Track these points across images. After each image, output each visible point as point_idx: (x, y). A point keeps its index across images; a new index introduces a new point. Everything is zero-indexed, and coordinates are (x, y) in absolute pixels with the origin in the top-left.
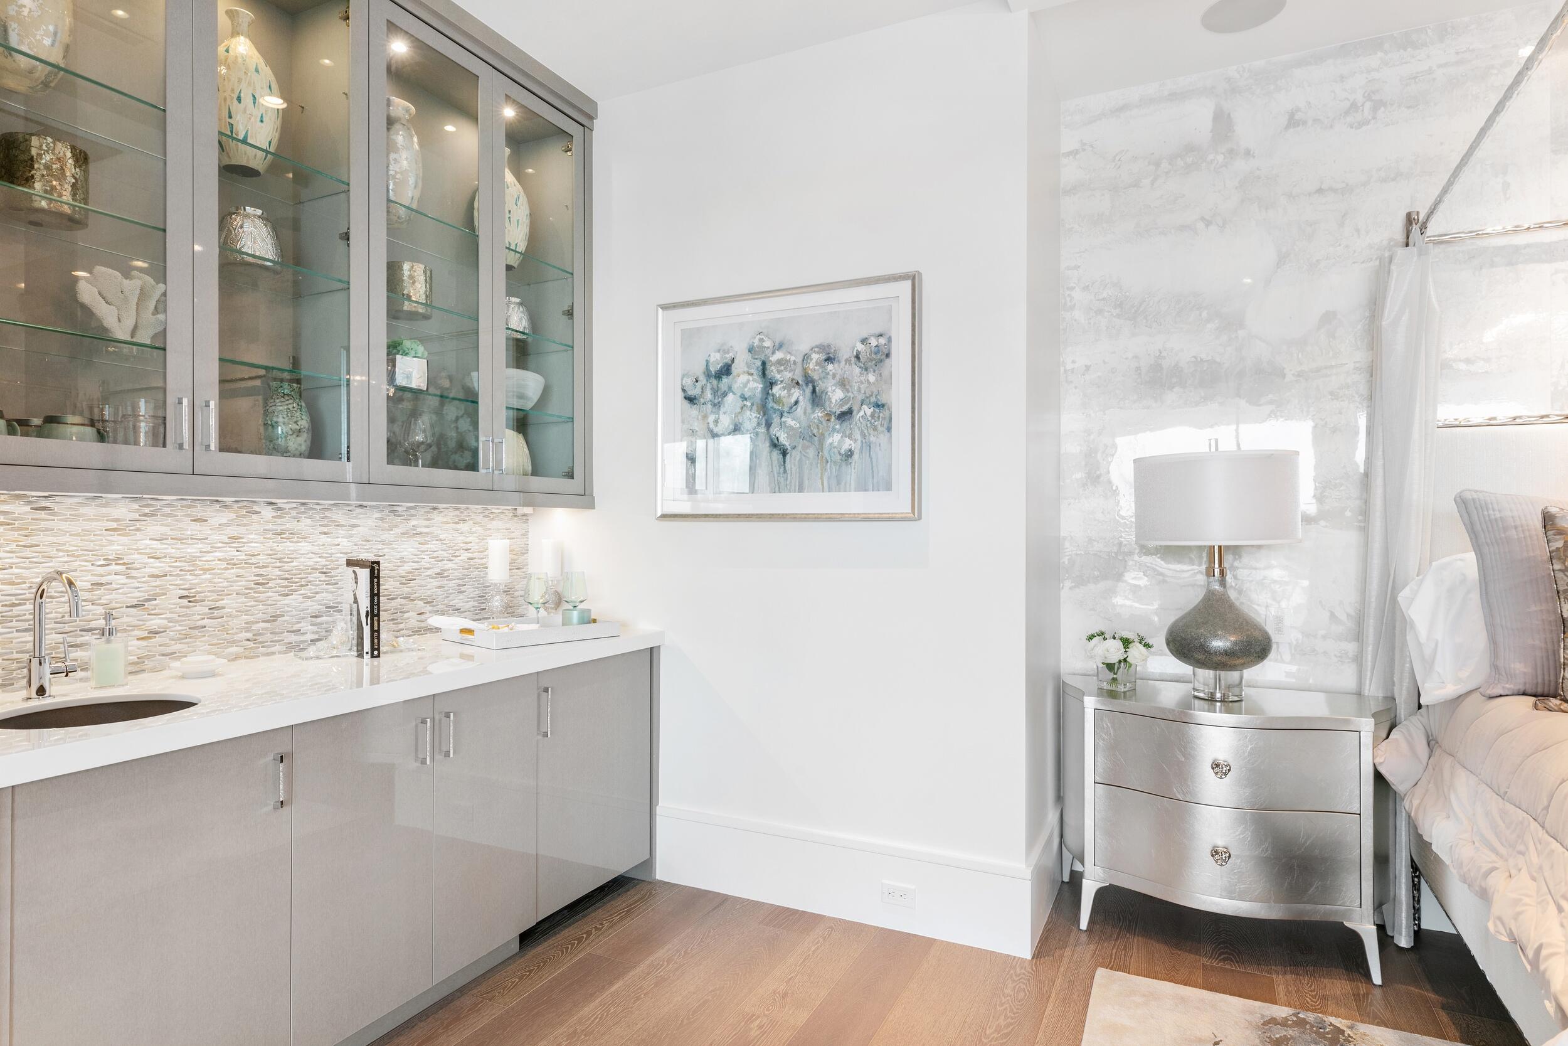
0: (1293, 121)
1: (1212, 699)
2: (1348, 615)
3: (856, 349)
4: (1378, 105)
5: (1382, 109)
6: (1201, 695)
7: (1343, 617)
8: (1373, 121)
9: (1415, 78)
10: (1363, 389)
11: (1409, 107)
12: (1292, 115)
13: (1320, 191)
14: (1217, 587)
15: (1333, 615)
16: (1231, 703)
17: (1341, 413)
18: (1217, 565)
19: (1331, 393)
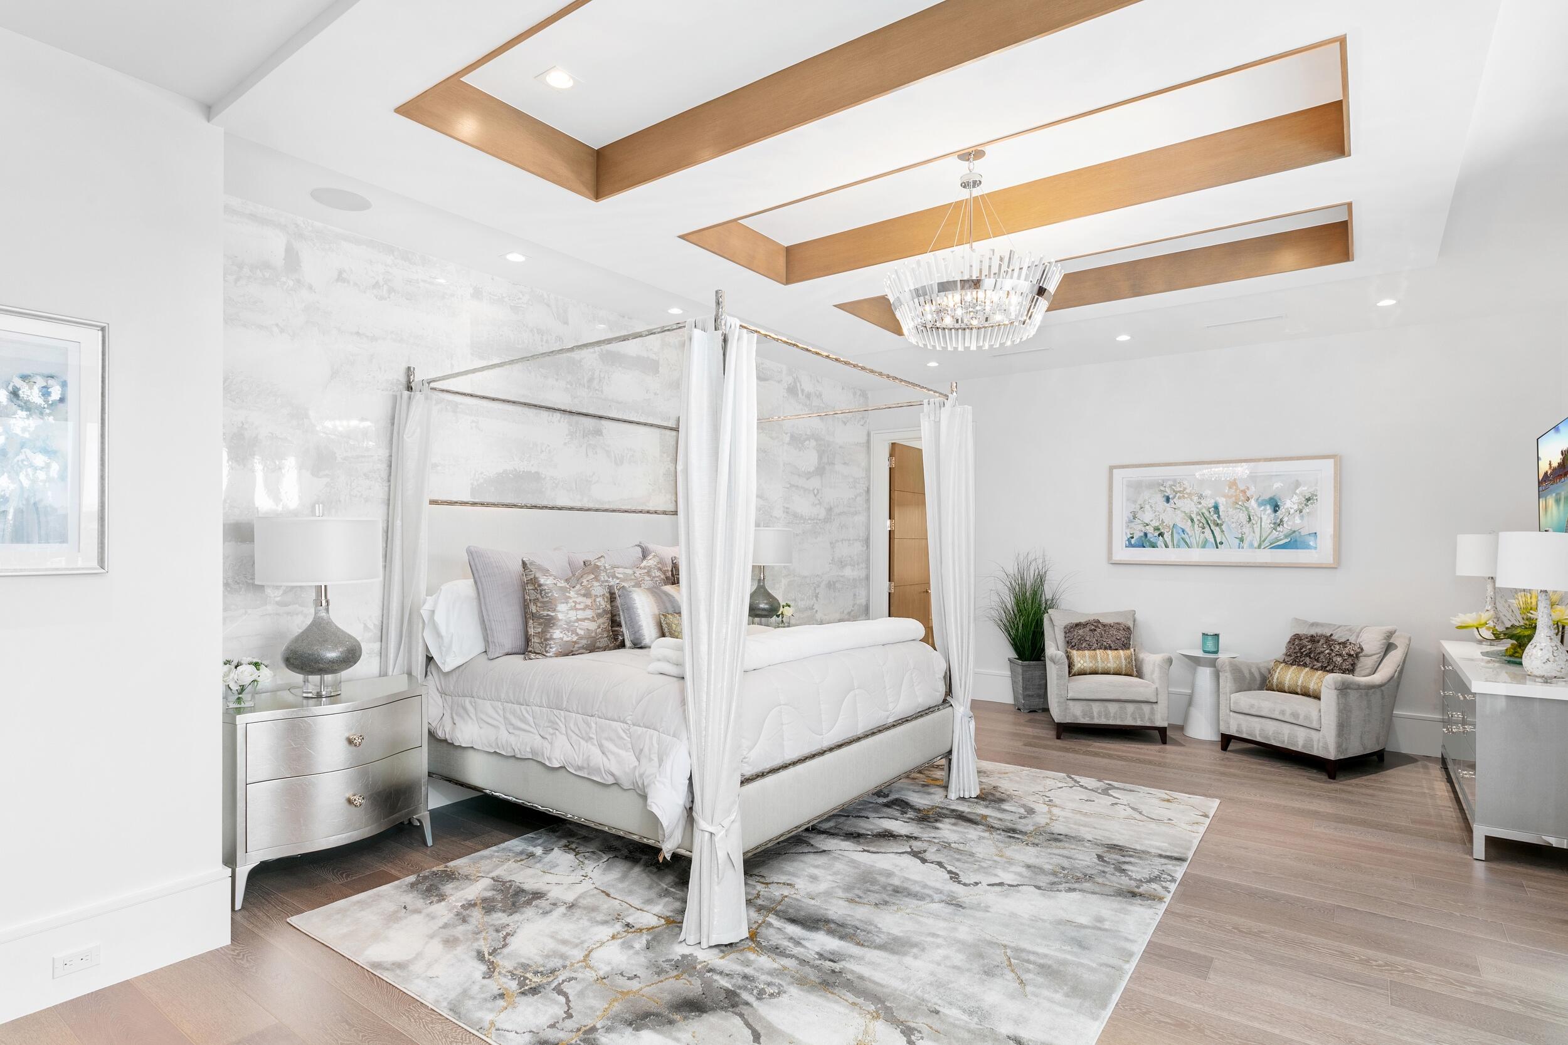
0: (340, 278)
1: (319, 696)
2: (374, 624)
3: (12, 384)
4: (391, 290)
5: (393, 294)
6: (310, 695)
7: (372, 627)
8: (388, 299)
9: (410, 282)
10: (384, 475)
11: (407, 299)
12: (340, 273)
13: (358, 333)
14: (323, 614)
15: (366, 626)
16: (334, 698)
17: (370, 489)
18: (323, 598)
19: (365, 475)
